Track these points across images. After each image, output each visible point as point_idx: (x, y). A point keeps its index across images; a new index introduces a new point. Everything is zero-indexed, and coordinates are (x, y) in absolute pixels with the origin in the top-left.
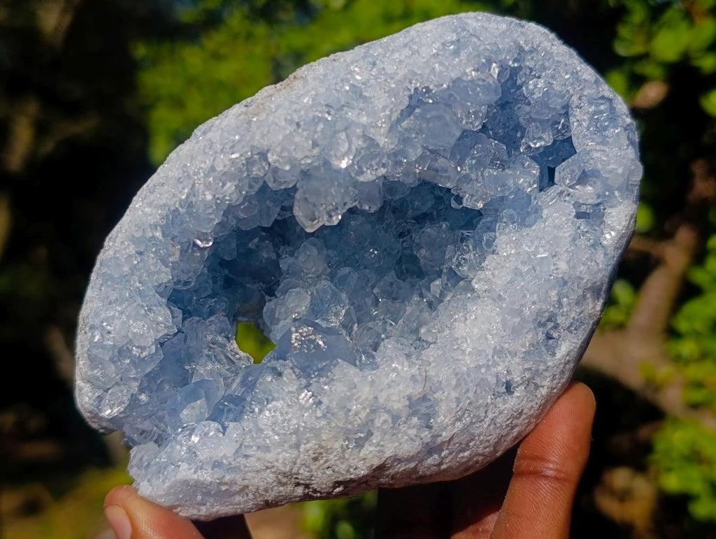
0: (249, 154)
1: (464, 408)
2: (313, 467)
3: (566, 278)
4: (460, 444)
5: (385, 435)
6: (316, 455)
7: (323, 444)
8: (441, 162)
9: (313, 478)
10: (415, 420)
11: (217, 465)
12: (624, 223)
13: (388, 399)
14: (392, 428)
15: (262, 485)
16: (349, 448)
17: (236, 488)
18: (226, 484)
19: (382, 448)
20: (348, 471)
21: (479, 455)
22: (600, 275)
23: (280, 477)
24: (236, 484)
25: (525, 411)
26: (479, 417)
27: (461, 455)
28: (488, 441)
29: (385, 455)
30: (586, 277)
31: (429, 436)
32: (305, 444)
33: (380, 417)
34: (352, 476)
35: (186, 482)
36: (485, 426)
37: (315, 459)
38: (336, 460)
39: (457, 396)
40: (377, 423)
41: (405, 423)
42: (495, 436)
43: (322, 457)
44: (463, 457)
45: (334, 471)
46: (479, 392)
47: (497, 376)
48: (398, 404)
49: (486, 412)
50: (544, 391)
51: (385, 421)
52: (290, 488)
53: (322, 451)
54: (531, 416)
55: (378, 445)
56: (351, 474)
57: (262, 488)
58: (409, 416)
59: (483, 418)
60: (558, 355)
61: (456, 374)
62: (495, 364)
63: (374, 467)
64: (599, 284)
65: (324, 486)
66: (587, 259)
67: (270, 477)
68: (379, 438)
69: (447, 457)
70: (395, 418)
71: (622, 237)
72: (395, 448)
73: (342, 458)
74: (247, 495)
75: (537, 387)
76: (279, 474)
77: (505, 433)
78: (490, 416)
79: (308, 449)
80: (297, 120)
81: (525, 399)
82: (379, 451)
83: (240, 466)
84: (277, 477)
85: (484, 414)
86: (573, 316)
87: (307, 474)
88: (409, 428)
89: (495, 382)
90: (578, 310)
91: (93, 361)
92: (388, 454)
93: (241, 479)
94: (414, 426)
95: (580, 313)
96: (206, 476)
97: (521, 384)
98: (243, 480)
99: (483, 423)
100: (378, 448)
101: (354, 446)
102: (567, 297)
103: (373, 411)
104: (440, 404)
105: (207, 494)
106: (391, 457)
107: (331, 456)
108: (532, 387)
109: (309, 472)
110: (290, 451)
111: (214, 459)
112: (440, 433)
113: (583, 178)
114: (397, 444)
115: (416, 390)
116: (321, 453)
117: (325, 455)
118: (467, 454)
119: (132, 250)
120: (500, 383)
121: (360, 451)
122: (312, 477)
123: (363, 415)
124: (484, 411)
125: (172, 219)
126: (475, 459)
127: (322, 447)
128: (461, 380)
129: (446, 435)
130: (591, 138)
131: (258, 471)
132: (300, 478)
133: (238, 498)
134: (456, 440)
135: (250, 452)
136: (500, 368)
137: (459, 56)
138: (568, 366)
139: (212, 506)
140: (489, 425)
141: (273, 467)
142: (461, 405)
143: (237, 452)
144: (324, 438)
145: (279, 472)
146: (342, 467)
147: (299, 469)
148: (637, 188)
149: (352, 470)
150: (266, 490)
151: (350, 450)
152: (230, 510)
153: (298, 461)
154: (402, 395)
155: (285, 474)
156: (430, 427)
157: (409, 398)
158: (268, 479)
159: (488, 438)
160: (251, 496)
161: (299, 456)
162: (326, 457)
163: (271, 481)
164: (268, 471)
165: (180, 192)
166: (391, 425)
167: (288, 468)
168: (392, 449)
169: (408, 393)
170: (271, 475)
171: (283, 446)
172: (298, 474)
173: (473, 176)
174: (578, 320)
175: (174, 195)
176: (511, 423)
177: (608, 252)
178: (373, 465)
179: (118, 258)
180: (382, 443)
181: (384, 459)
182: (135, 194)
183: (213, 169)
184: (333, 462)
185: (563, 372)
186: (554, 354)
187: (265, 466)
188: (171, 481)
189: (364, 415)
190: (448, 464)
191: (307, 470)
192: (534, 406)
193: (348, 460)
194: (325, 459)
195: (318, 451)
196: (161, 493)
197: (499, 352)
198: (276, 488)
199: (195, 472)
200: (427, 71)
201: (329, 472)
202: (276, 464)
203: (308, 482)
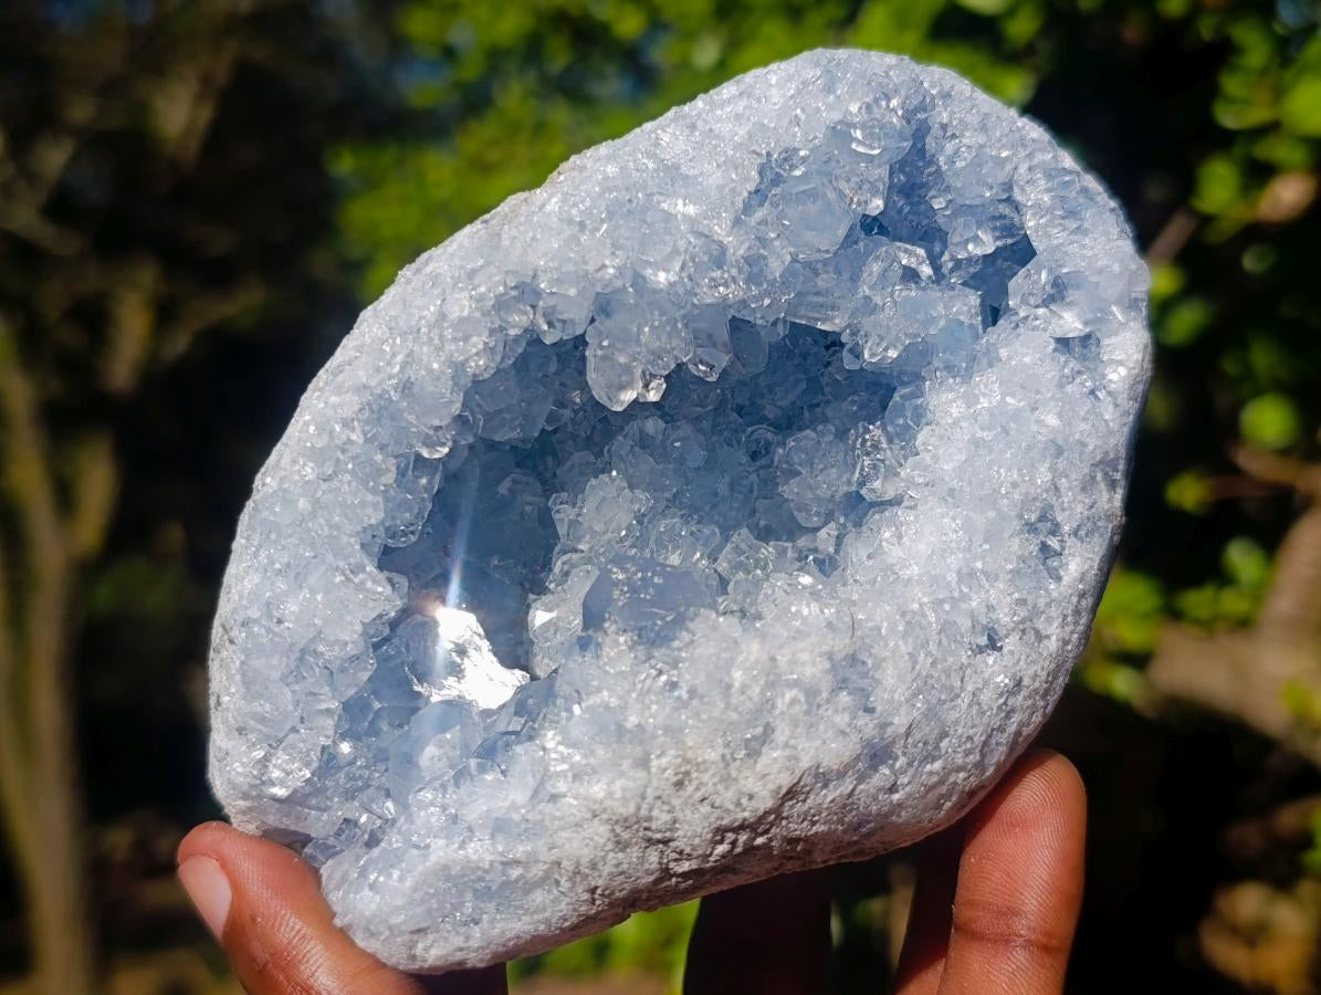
0: (501, 288)
1: (924, 673)
2: (676, 802)
3: (1060, 442)
4: (925, 743)
5: (797, 726)
6: (680, 776)
7: (690, 754)
8: (823, 281)
9: (677, 825)
10: (844, 698)
11: (500, 827)
12: (1135, 357)
13: (793, 662)
14: (808, 713)
15: (586, 855)
16: (735, 760)
17: (537, 871)
18: (517, 862)
19: (794, 752)
20: (738, 804)
21: (959, 769)
22: (1112, 441)
23: (618, 829)
24: (537, 861)
25: (1026, 681)
26: (952, 688)
27: (929, 767)
28: (970, 738)
29: (801, 765)
30: (1092, 443)
31: (871, 726)
32: (658, 757)
33: (783, 695)
34: (746, 814)
35: (444, 871)
36: (964, 706)
37: (679, 785)
38: (715, 784)
39: (910, 651)
40: (780, 705)
41: (828, 701)
42: (981, 728)
43: (690, 781)
44: (931, 773)
45: (713, 807)
46: (945, 642)
47: (973, 618)
48: (813, 668)
49: (962, 681)
50: (1052, 645)
51: (793, 702)
52: (635, 852)
53: (688, 767)
54: (1036, 691)
55: (786, 745)
56: (744, 810)
57: (585, 861)
58: (833, 690)
59: (958, 691)
60: (1066, 580)
61: (903, 614)
62: (965, 598)
63: (784, 791)
64: (1112, 456)
65: (697, 841)
66: (1087, 412)
67: (600, 832)
68: (787, 732)
69: (906, 772)
70: (811, 693)
71: (1136, 382)
72: (817, 749)
73: (727, 780)
74: (557, 883)
75: (1040, 637)
76: (617, 822)
77: (996, 722)
78: (970, 688)
79: (664, 766)
80: (578, 219)
81: (1023, 657)
82: (789, 758)
83: (543, 820)
84: (613, 831)
85: (959, 683)
86: (1079, 511)
87: (666, 817)
88: (836, 711)
89: (970, 624)
90: (1087, 501)
91: (252, 685)
92: (805, 763)
93: (545, 849)
94: (844, 709)
95: (1092, 507)
96: (480, 851)
97: (1013, 630)
98: (550, 849)
99: (960, 701)
100: (787, 752)
101: (745, 755)
102: (1067, 476)
103: (771, 685)
104: (884, 665)
105: (484, 894)
106: (810, 768)
107: (706, 777)
108: (1031, 636)
109: (669, 812)
110: (631, 774)
111: (495, 815)
112: (890, 720)
113: (1057, 293)
114: (818, 742)
115: (840, 644)
116: (687, 773)
117: (694, 775)
118: (937, 765)
119: (310, 471)
120: (978, 629)
121: (756, 762)
122: (675, 822)
123: (755, 691)
124: (959, 679)
125: (379, 410)
126: (952, 779)
127: (687, 761)
128: (913, 623)
129: (900, 722)
130: (1061, 225)
131: (577, 825)
132: (654, 826)
133: (538, 897)
134: (917, 735)
135: (562, 786)
136: (974, 604)
137: (835, 91)
138: (1084, 603)
139: (492, 921)
140: (970, 705)
141: (605, 810)
142: (918, 667)
143: (536, 793)
144: (690, 744)
145: (615, 818)
146: (727, 797)
147: (651, 809)
148: (1144, 304)
149: (744, 801)
150: (594, 866)
151: (738, 762)
152: (526, 928)
153: (649, 792)
154: (816, 651)
155: (626, 823)
156: (869, 710)
157: (830, 656)
158: (596, 838)
159: (971, 732)
160: (565, 885)
161: (650, 781)
162: (697, 778)
163: (602, 841)
164: (596, 821)
165: (389, 364)
166: (805, 707)
167: (631, 809)
168: (812, 753)
169: (825, 648)
170: (602, 828)
171: (620, 765)
172: (649, 819)
173: (878, 300)
174: (1088, 519)
175: (378, 370)
176: (1005, 703)
177: (1119, 401)
178: (780, 787)
179: (285, 491)
180: (792, 742)
181: (798, 774)
182: (303, 389)
183: (442, 316)
184: (710, 787)
185: (1077, 612)
186: (1059, 579)
187: (589, 809)
188: (416, 873)
189: (758, 690)
190: (907, 789)
191: (666, 808)
192: (1039, 672)
193: (735, 780)
194: (695, 783)
195: (683, 769)
196: (400, 902)
197: (966, 576)
198: (611, 855)
199: (460, 848)
200: (785, 123)
201: (705, 808)
202: (608, 803)
203: (668, 834)
